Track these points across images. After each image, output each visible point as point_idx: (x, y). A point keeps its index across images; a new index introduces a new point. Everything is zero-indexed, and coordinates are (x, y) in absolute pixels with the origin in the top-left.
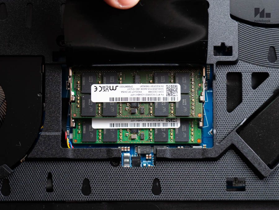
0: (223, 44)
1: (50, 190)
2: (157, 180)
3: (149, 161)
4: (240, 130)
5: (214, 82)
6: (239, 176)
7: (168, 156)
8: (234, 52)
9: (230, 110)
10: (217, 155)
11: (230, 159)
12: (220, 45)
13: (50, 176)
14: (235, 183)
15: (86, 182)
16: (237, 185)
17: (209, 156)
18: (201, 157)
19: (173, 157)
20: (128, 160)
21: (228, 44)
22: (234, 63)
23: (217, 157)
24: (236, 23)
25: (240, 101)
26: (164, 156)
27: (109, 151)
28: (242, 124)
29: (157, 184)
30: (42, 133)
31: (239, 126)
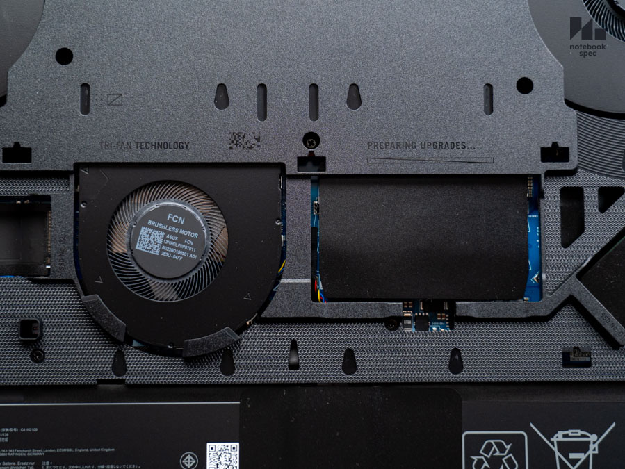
0: (555, 144)
1: (294, 367)
2: (456, 352)
3: (441, 324)
4: (582, 275)
5: (542, 202)
6: (581, 344)
7: (474, 314)
8: (571, 157)
9: (566, 244)
10: (548, 313)
11: (567, 318)
12: (550, 145)
13: (294, 346)
14: (574, 356)
15: (349, 354)
16: (576, 360)
17: (537, 313)
18: (524, 316)
19: (481, 316)
20: (409, 322)
21: (562, 144)
22: (572, 173)
23: (548, 315)
24: (575, 112)
25: (581, 230)
26: (468, 315)
27: (383, 307)
28: (584, 265)
29: (457, 357)
30: (283, 281)
31: (581, 268)
